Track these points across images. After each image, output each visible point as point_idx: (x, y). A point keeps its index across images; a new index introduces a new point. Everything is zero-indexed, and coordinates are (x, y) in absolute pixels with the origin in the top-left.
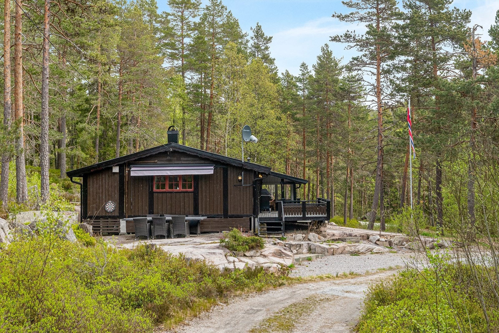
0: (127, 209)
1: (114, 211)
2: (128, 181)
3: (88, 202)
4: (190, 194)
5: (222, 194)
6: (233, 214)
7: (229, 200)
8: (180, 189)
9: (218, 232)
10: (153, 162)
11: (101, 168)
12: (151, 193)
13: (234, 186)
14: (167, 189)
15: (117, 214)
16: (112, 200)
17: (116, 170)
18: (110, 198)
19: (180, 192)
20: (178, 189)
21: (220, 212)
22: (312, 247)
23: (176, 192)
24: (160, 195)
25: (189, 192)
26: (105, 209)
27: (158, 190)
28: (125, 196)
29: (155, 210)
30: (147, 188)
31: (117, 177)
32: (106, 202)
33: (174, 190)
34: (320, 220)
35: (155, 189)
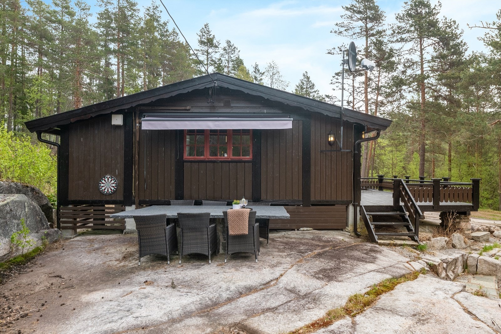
0: (137, 188)
1: (114, 192)
2: (139, 142)
3: (70, 176)
4: (246, 164)
5: (301, 166)
6: (318, 198)
7: (312, 175)
8: (229, 155)
9: (294, 230)
10: (183, 108)
11: (89, 116)
12: (180, 163)
13: (321, 152)
14: (207, 156)
15: (120, 197)
16: (110, 174)
17: (117, 120)
18: (107, 170)
19: (229, 162)
20: (226, 155)
21: (298, 196)
22: (471, 262)
23: (222, 162)
24: (196, 166)
25: (245, 162)
26: (99, 189)
27: (191, 158)
28: (135, 168)
29: (186, 192)
30: (173, 155)
31: (121, 134)
32: (102, 176)
33: (220, 158)
34: (463, 210)
35: (186, 156)
